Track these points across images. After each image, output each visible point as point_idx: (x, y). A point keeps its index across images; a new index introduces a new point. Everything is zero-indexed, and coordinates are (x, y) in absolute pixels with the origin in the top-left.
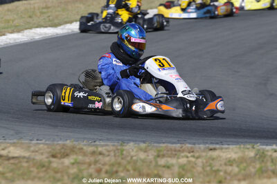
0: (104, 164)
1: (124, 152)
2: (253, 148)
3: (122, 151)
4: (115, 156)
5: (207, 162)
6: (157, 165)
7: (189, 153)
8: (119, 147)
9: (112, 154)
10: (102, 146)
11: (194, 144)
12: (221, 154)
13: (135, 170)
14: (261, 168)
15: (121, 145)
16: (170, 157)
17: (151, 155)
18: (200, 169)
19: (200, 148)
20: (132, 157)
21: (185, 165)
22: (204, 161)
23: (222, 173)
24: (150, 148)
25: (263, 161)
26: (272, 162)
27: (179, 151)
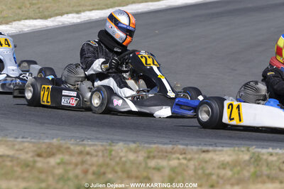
0: (92, 165)
1: (113, 153)
2: (248, 150)
3: (111, 151)
4: (103, 156)
5: (199, 165)
6: (147, 167)
7: (181, 154)
8: (108, 147)
9: (100, 154)
10: (90, 145)
11: (187, 145)
12: (215, 157)
13: (123, 171)
14: (255, 172)
15: (110, 145)
16: (161, 158)
17: (141, 157)
18: (191, 172)
19: (192, 150)
20: (121, 158)
21: (176, 167)
22: (197, 164)
23: (214, 177)
24: (140, 148)
25: (258, 165)
26: (267, 165)
27: (171, 152)
